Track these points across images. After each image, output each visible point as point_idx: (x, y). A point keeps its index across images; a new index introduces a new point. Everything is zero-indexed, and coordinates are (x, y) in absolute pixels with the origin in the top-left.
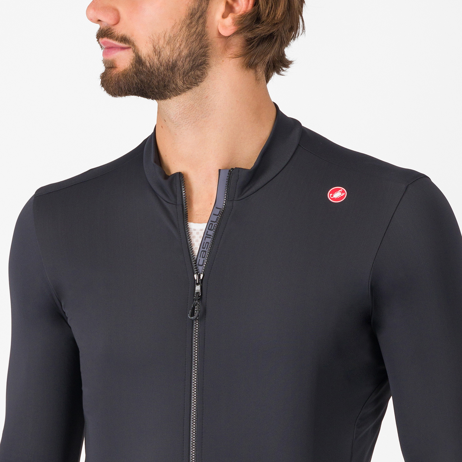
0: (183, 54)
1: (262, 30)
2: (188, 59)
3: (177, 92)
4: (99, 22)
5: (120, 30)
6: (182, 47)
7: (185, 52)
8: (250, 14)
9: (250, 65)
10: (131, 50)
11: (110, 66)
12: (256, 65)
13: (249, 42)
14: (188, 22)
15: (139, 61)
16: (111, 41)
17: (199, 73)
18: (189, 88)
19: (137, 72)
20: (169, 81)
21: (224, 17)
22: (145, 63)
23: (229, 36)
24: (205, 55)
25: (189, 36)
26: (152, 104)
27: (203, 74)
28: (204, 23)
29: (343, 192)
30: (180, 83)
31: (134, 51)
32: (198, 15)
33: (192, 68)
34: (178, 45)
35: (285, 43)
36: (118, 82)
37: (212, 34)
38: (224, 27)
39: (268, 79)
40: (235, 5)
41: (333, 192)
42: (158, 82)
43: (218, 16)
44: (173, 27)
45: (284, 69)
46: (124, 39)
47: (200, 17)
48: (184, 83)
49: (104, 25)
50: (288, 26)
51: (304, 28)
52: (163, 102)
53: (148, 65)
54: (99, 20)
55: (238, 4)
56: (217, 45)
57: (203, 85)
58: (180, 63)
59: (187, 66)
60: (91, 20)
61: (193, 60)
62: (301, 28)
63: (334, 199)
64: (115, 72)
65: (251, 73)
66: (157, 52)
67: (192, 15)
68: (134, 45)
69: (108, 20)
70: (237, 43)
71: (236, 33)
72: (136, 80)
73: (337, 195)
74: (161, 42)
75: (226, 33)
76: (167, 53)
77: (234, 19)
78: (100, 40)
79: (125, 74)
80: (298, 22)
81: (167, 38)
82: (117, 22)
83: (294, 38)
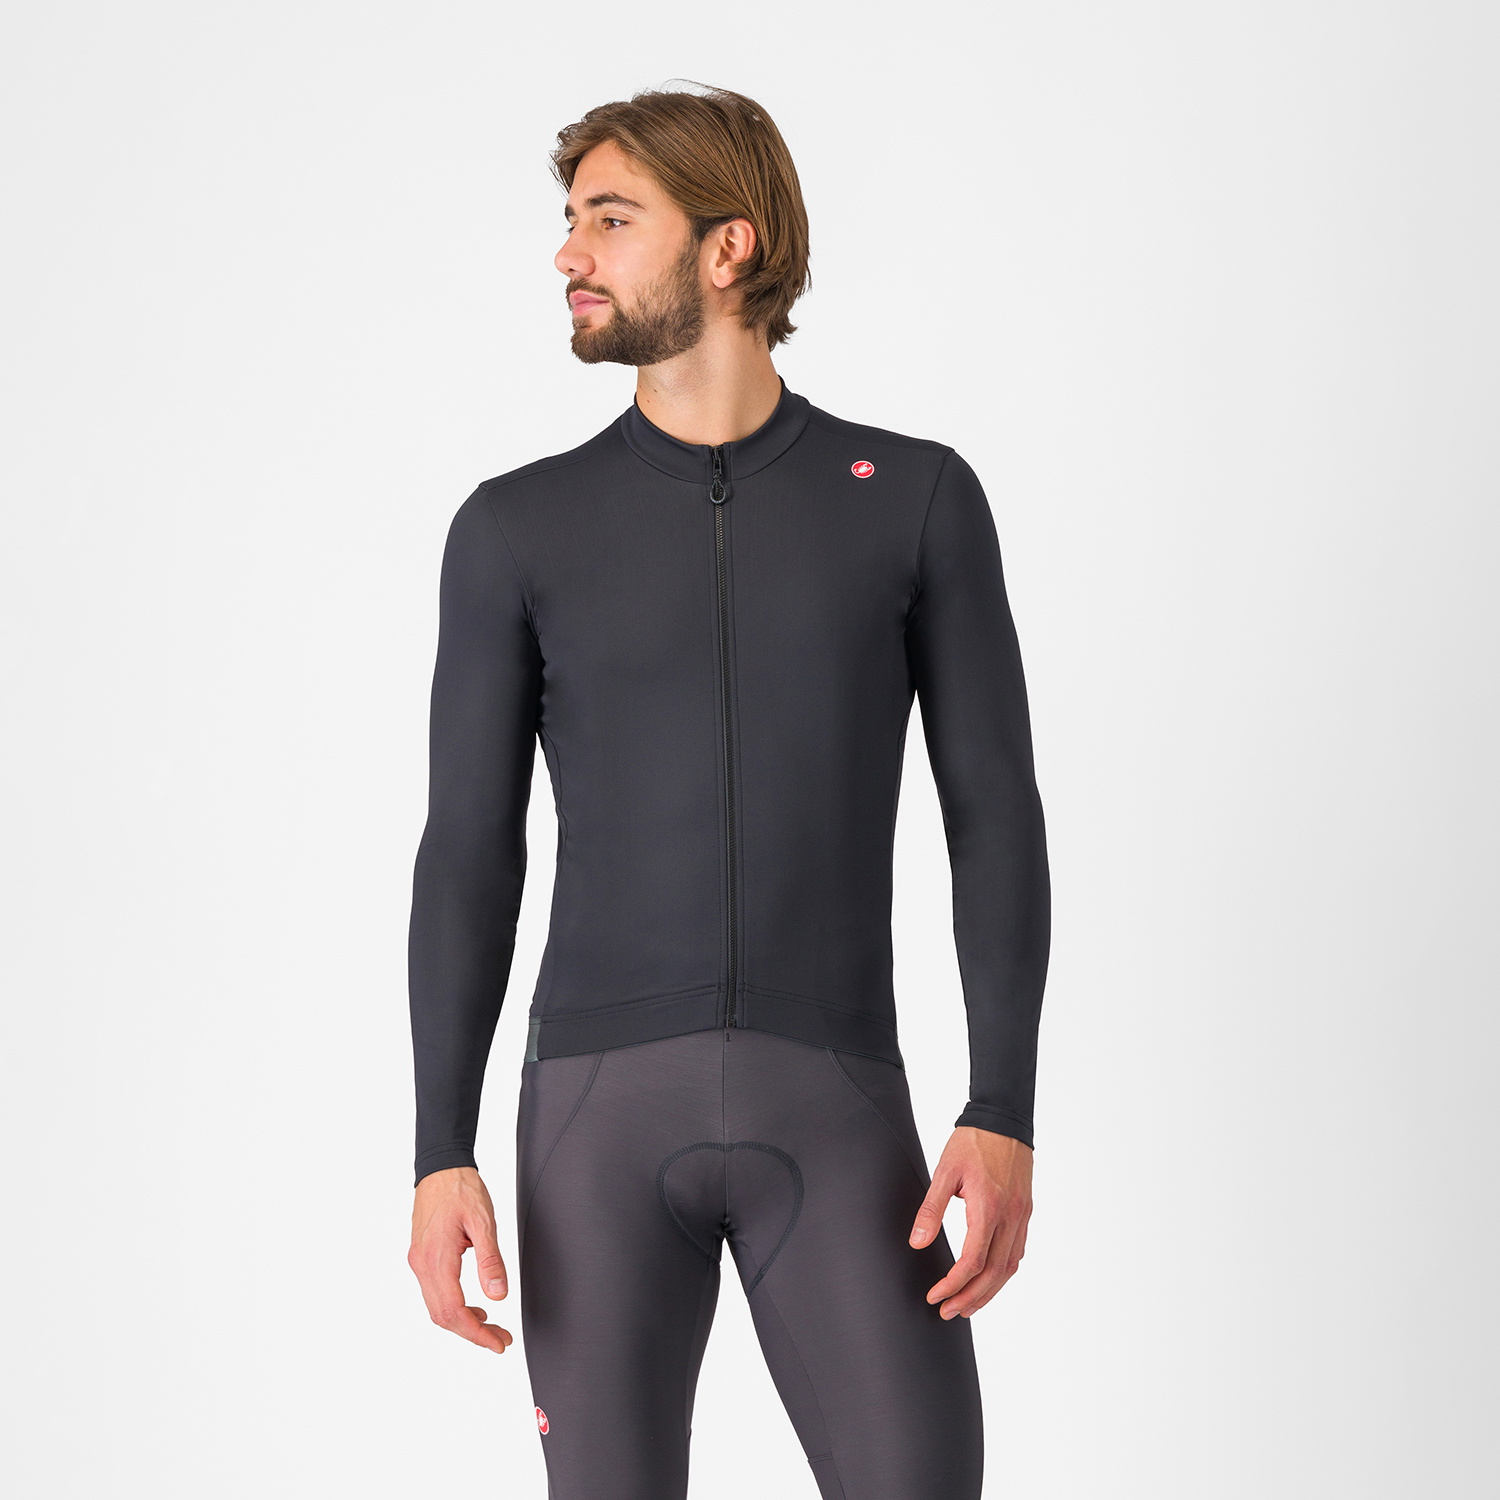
0: (673, 307)
1: (763, 279)
2: (679, 314)
3: (668, 354)
4: (571, 273)
5: (596, 280)
6: (672, 298)
7: (675, 306)
8: (749, 260)
9: (749, 325)
10: (609, 305)
11: (581, 325)
12: (755, 325)
13: (749, 297)
14: (678, 269)
15: (619, 316)
16: (586, 293)
17: (693, 332)
18: (681, 350)
19: (618, 330)
20: (656, 341)
21: (719, 265)
22: (627, 318)
23: (724, 289)
24: (698, 309)
25: (680, 286)
26: (632, 371)
27: (698, 333)
28: (697, 271)
29: (869, 465)
30: (670, 344)
31: (614, 305)
32: (689, 261)
33: (684, 326)
34: (667, 297)
35: (788, 303)
36: (595, 342)
37: (705, 286)
38: (719, 276)
39: (771, 347)
40: (731, 252)
41: (858, 467)
42: (643, 342)
43: (712, 264)
44: (661, 275)
45: (788, 335)
46: (602, 290)
47: (691, 264)
48: (675, 344)
49: (576, 275)
50: (791, 281)
51: (810, 284)
52: (649, 368)
53: (631, 321)
54: (571, 270)
55: (735, 252)
56: (712, 299)
57: (698, 346)
58: (670, 319)
59: (678, 323)
60: (560, 270)
61: (685, 316)
62: (807, 283)
63: (860, 474)
64: (589, 331)
65: (749, 334)
66: (643, 306)
67: (682, 261)
68: (613, 297)
69: (581, 268)
70: (736, 298)
71: (734, 284)
72: (616, 339)
73: (863, 469)
74: (647, 292)
75: (721, 284)
76: (654, 307)
77: (730, 267)
78: (571, 294)
79: (602, 332)
80: (804, 277)
81: (654, 289)
82: (593, 271)
83: (800, 294)
